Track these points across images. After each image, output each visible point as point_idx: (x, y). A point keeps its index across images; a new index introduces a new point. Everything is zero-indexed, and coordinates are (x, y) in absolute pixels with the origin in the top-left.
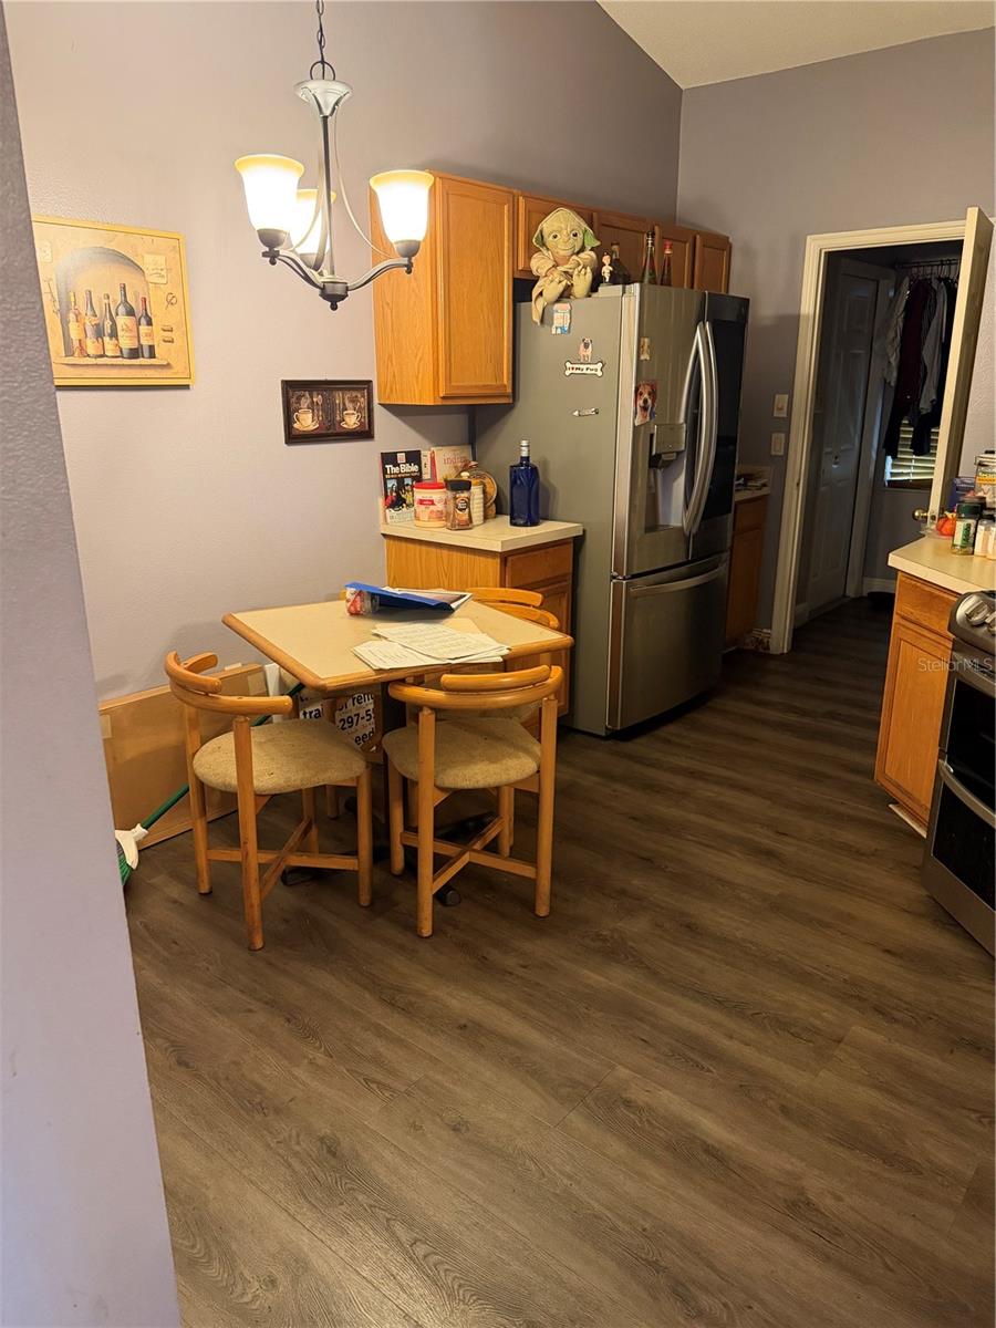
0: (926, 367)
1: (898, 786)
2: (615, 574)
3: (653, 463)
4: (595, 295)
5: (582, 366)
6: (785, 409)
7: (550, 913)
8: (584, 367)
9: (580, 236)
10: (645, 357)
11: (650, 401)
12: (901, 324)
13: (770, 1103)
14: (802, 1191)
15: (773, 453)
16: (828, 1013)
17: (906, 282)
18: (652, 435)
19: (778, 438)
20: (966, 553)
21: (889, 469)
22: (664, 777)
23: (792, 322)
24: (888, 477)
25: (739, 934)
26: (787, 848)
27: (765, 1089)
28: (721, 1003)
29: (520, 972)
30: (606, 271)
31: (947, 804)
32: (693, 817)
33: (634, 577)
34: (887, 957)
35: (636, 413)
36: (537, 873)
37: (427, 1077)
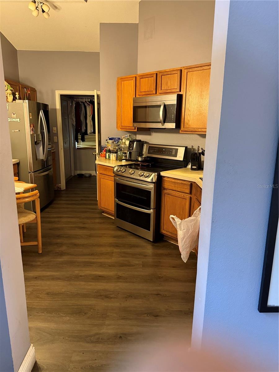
0: (82, 122)
1: (105, 208)
2: (30, 171)
3: (35, 143)
4: (14, 102)
5: (13, 119)
6: (56, 131)
7: (42, 252)
8: (14, 119)
9: (7, 86)
10: (31, 118)
11: (33, 128)
12: (74, 112)
13: (107, 266)
14: (118, 275)
15: (55, 141)
16: (109, 249)
17: (74, 102)
18: (35, 136)
19: (55, 138)
20: (109, 160)
21: (76, 145)
22: (53, 220)
23: (55, 110)
24: (77, 147)
25: (86, 243)
26: (86, 226)
27: (104, 264)
28: (89, 255)
29: (42, 264)
30: (17, 96)
31: (118, 207)
32: (64, 225)
33: (35, 172)
34: (114, 238)
35: (31, 131)
36: (38, 243)
37: (34, 289)
